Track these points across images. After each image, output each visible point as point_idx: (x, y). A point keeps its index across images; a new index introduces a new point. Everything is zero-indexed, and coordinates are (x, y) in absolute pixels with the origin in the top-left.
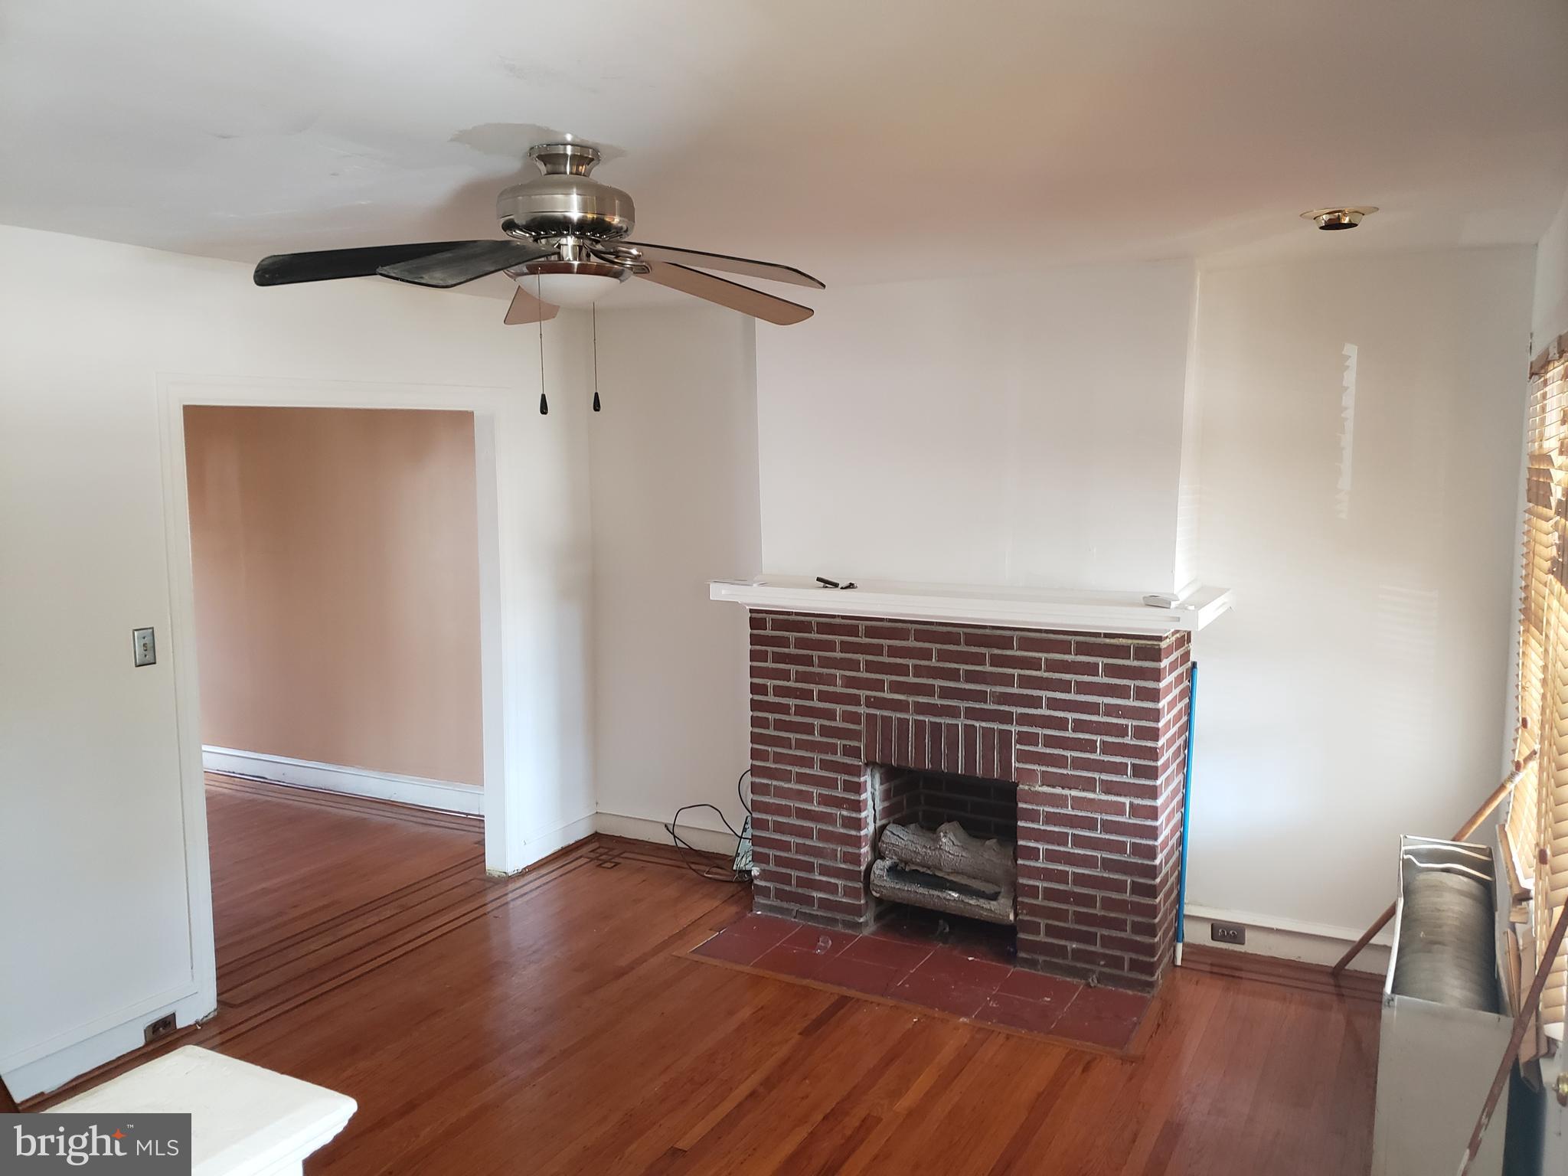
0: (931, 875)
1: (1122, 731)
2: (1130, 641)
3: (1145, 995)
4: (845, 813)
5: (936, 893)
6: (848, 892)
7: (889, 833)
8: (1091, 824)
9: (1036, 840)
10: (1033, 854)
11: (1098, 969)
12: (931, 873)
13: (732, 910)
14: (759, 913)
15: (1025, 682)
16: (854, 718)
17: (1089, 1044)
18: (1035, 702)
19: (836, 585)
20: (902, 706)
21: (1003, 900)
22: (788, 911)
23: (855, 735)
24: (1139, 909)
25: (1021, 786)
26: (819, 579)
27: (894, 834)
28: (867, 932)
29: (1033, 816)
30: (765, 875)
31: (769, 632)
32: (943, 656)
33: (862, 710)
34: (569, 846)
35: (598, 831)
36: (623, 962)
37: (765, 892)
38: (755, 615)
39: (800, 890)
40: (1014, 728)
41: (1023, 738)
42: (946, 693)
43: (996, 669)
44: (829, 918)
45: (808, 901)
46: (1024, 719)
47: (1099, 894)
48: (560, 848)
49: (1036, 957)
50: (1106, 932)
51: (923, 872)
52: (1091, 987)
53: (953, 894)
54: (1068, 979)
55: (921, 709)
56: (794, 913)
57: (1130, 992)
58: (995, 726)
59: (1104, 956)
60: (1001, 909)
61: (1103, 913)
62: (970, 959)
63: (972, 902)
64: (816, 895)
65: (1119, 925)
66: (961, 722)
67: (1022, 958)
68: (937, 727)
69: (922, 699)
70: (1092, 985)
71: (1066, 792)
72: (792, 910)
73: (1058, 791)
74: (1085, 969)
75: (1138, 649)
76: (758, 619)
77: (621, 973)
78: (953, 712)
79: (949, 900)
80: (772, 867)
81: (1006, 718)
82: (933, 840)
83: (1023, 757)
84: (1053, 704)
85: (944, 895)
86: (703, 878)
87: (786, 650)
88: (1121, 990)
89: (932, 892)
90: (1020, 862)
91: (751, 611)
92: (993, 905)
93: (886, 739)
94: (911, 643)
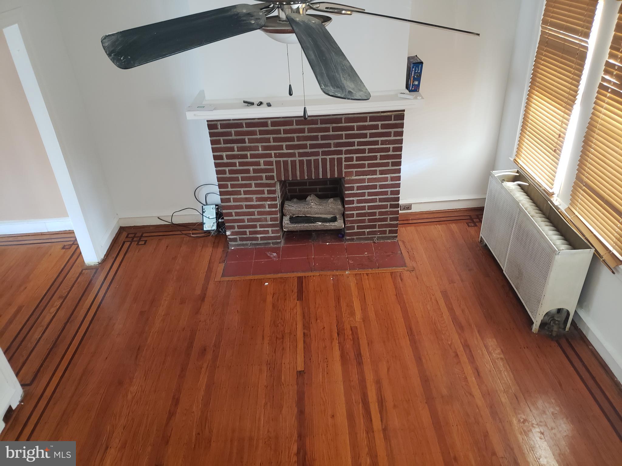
1: (388, 150)
2: (391, 113)
3: (395, 240)
4: (269, 203)
5: (312, 224)
6: (273, 232)
7: (287, 206)
8: (375, 187)
9: (353, 197)
10: (352, 202)
11: (376, 236)
12: (304, 216)
13: (220, 250)
14: (233, 248)
15: (348, 136)
16: (271, 163)
18: (352, 144)
19: (252, 104)
20: (293, 155)
21: (339, 221)
22: (247, 244)
23: (272, 171)
24: (392, 213)
25: (346, 178)
26: (245, 102)
27: (289, 206)
28: (282, 245)
29: (352, 188)
30: (233, 234)
31: (220, 130)
32: (310, 131)
33: (273, 159)
34: (114, 238)
35: (122, 226)
36: (198, 292)
37: (235, 240)
38: (210, 123)
39: (251, 236)
40: (343, 156)
41: (347, 159)
42: (312, 146)
43: (334, 133)
44: (265, 243)
45: (257, 239)
46: (347, 152)
47: (377, 211)
48: (112, 241)
49: (353, 237)
50: (380, 223)
51: (301, 216)
52: (376, 243)
53: (319, 223)
54: (366, 242)
55: (301, 155)
56: (249, 245)
57: (389, 241)
58: (336, 157)
59: (379, 231)
60: (339, 224)
61: (379, 217)
62: (328, 244)
63: (328, 224)
64: (259, 236)
65: (385, 220)
66: (320, 158)
67: (348, 239)
68: (309, 162)
69: (301, 151)
71: (365, 177)
72: (248, 244)
73: (362, 177)
74: (372, 237)
75: (395, 116)
76: (212, 125)
77: (203, 298)
78: (317, 154)
79: (317, 226)
80: (236, 230)
81: (340, 152)
82: (307, 204)
83: (347, 167)
84: (360, 144)
85: (316, 224)
87: (230, 138)
88: (386, 241)
89: (310, 224)
90: (346, 206)
91: (208, 121)
92: (336, 224)
93: (286, 170)
94: (295, 127)
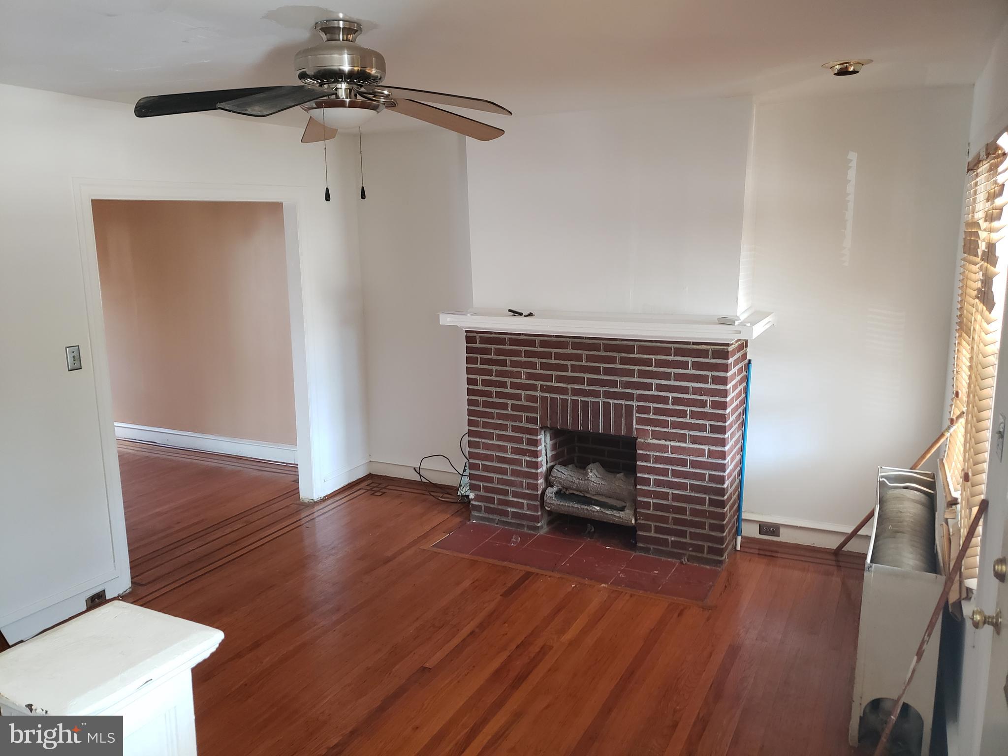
0: (583, 496)
1: (703, 404)
2: (709, 347)
3: (718, 568)
4: (528, 459)
5: (586, 507)
6: (530, 507)
7: (556, 471)
8: (683, 463)
9: (649, 473)
10: (647, 482)
11: (688, 553)
12: (582, 495)
13: (457, 520)
14: (474, 521)
15: (642, 374)
16: (533, 399)
17: (682, 599)
18: (649, 387)
19: (521, 314)
20: (563, 391)
21: (628, 511)
22: (492, 520)
23: (534, 410)
24: (713, 515)
25: (639, 440)
26: (510, 311)
27: (559, 471)
28: (542, 532)
29: (646, 458)
30: (477, 498)
31: (478, 345)
32: (590, 359)
33: (538, 394)
34: (353, 482)
35: (372, 473)
37: (478, 508)
38: (469, 334)
39: (500, 507)
40: (635, 404)
41: (641, 410)
42: (591, 382)
43: (623, 366)
44: (518, 524)
45: (506, 514)
46: (641, 398)
47: (688, 506)
48: (347, 483)
49: (649, 546)
50: (693, 530)
51: (577, 495)
52: (683, 564)
53: (597, 508)
54: (669, 560)
55: (576, 392)
56: (496, 521)
57: (708, 567)
58: (623, 402)
59: (691, 545)
60: (627, 516)
61: (691, 518)
62: (607, 548)
63: (608, 512)
64: (510, 509)
65: (701, 525)
66: (601, 400)
67: (640, 547)
68: (586, 404)
69: (576, 386)
70: (684, 563)
71: (668, 443)
72: (495, 519)
73: (663, 442)
74: (679, 553)
75: (714, 352)
76: (471, 337)
78: (596, 394)
79: (594, 511)
80: (482, 493)
81: (630, 397)
82: (583, 474)
83: (640, 421)
84: (660, 388)
85: (591, 508)
86: (438, 501)
87: (489, 357)
88: (702, 566)
89: (583, 507)
90: (638, 487)
91: (467, 332)
92: (622, 514)
93: (554, 412)
94: (569, 351)
